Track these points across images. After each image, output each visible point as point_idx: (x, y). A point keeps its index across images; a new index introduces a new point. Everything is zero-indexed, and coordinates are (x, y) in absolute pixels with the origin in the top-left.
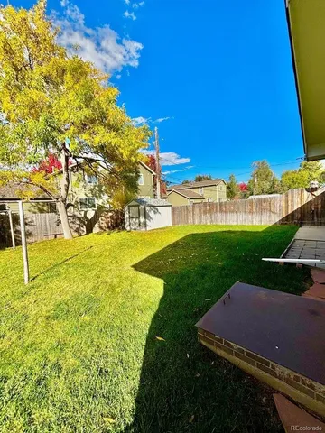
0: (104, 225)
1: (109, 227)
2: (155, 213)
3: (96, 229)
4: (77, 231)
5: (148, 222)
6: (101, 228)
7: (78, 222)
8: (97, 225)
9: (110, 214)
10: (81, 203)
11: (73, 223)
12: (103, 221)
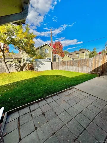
0: (27, 68)
1: (29, 69)
2: (42, 65)
3: (24, 70)
4: (17, 70)
5: (38, 68)
6: (26, 69)
7: (17, 67)
8: (24, 68)
9: (30, 64)
10: (26, 60)
11: (15, 67)
12: (27, 67)
